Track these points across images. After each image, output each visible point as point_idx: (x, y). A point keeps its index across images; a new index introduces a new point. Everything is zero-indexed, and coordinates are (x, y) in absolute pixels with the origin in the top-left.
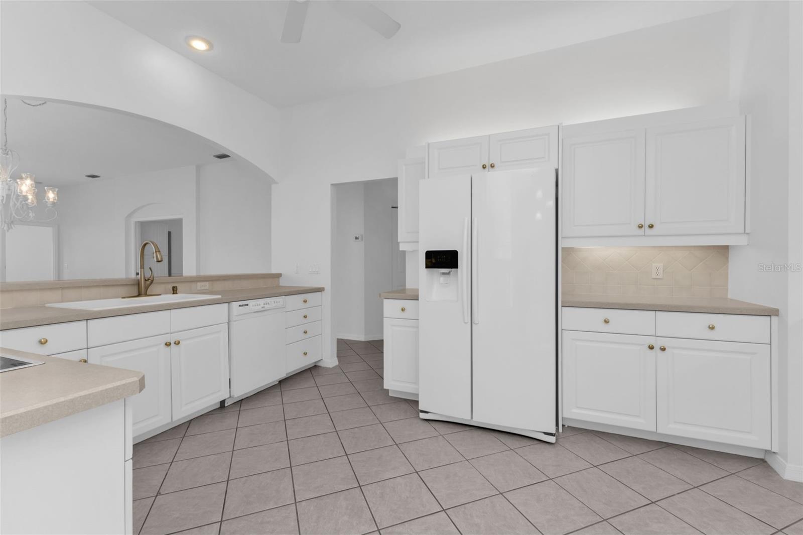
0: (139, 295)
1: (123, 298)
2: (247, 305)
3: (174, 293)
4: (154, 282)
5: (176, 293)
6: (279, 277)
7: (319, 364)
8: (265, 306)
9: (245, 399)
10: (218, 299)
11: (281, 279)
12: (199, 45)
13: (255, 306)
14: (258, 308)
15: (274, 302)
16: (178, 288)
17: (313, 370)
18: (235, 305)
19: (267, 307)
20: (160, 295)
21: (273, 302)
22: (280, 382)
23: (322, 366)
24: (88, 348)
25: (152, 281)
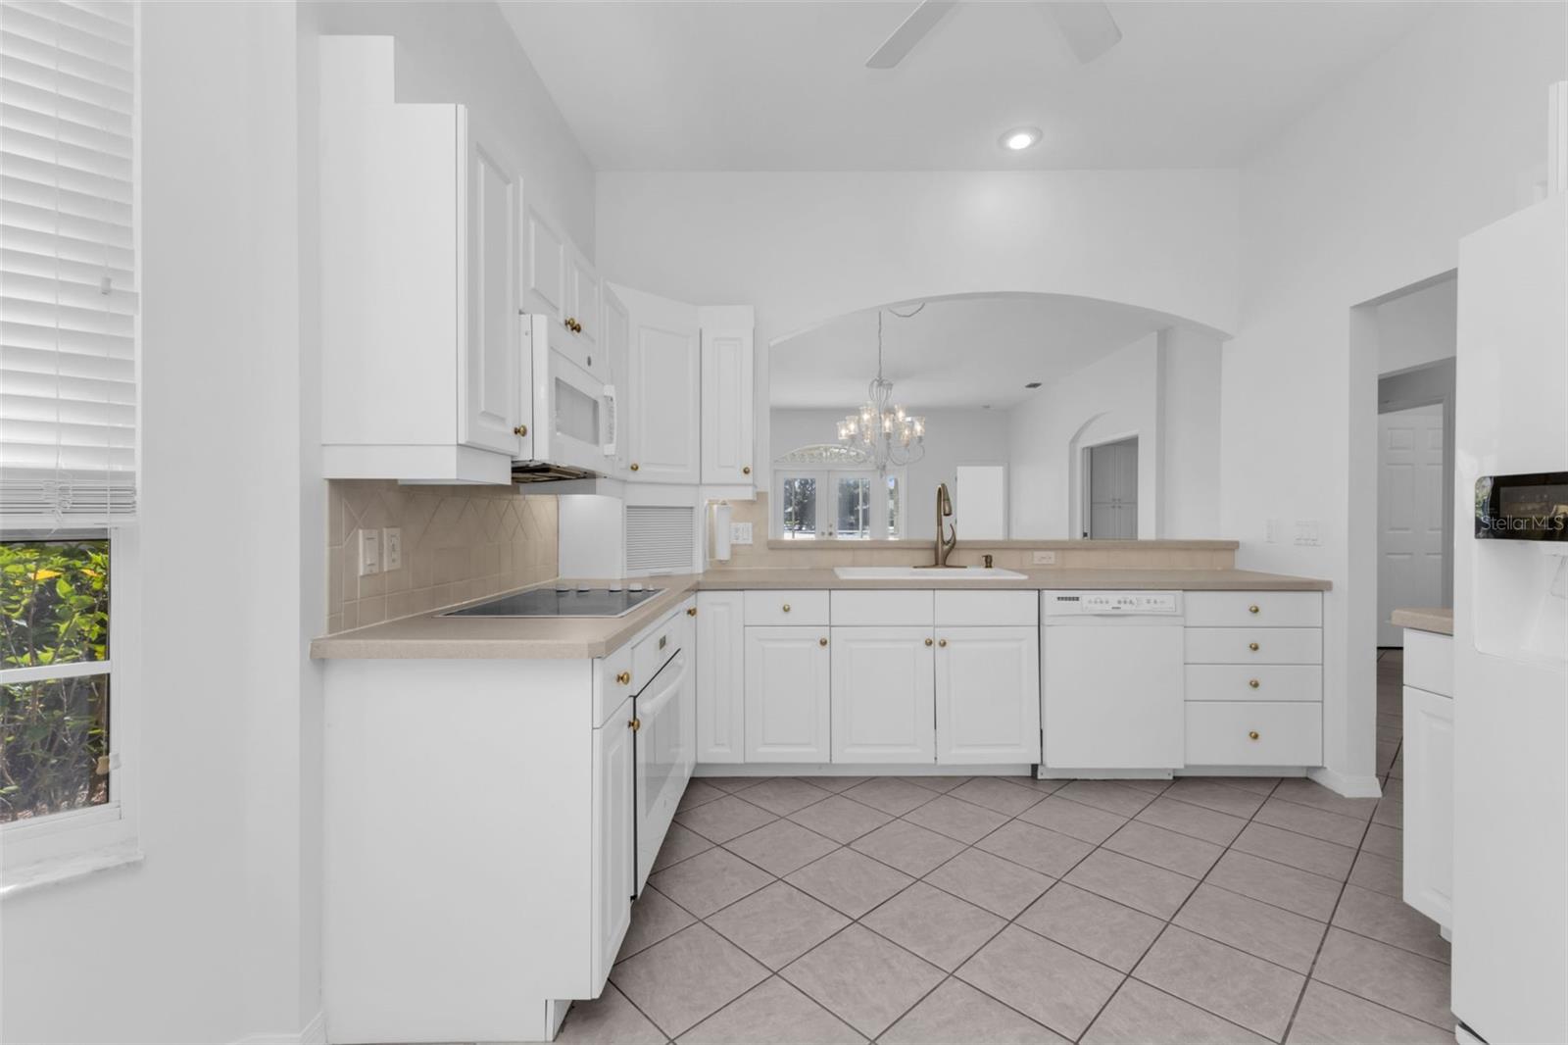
0: (936, 565)
1: (915, 567)
2: (1077, 599)
3: (987, 567)
4: (956, 546)
5: (991, 567)
6: (1233, 550)
7: (1317, 777)
8: (1122, 606)
9: (1081, 780)
10: (1023, 581)
11: (1237, 554)
12: (1020, 142)
13: (1096, 602)
14: (1107, 609)
15: (1149, 602)
16: (993, 559)
17: (1300, 784)
18: (1050, 597)
19: (1125, 608)
20: (965, 567)
21: (1145, 601)
22: (1177, 779)
23: (1323, 783)
24: (831, 626)
25: (954, 544)
